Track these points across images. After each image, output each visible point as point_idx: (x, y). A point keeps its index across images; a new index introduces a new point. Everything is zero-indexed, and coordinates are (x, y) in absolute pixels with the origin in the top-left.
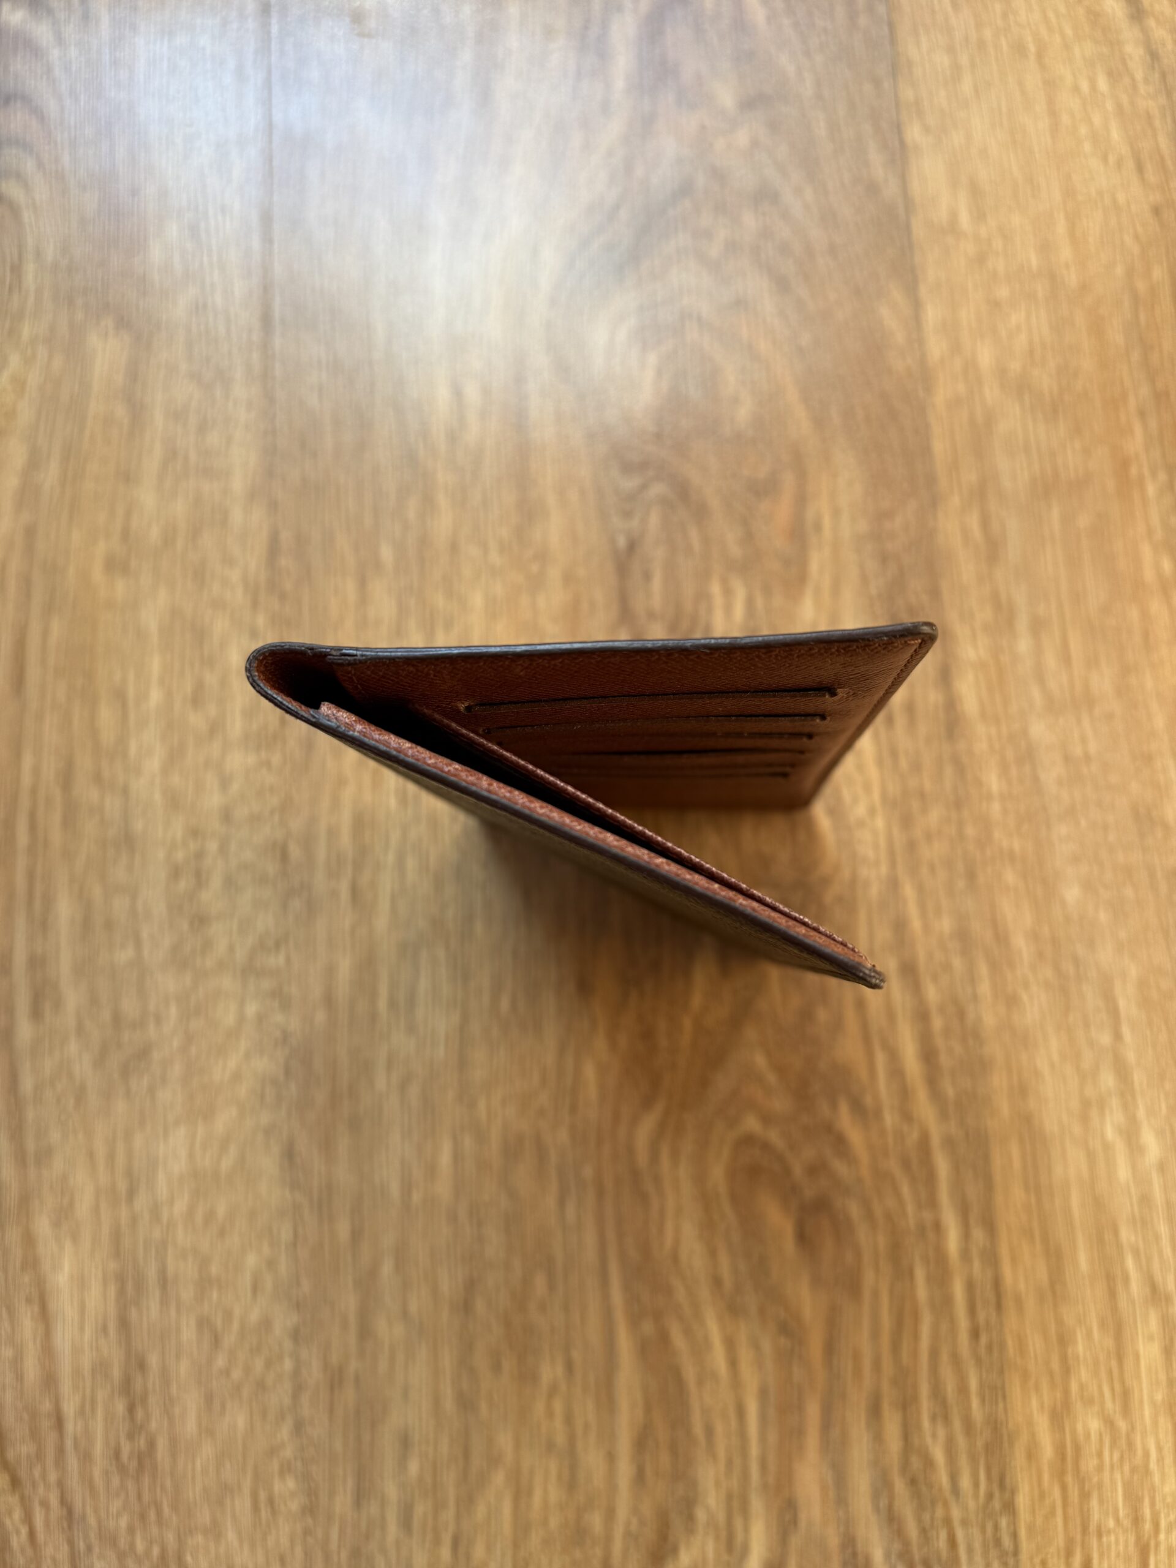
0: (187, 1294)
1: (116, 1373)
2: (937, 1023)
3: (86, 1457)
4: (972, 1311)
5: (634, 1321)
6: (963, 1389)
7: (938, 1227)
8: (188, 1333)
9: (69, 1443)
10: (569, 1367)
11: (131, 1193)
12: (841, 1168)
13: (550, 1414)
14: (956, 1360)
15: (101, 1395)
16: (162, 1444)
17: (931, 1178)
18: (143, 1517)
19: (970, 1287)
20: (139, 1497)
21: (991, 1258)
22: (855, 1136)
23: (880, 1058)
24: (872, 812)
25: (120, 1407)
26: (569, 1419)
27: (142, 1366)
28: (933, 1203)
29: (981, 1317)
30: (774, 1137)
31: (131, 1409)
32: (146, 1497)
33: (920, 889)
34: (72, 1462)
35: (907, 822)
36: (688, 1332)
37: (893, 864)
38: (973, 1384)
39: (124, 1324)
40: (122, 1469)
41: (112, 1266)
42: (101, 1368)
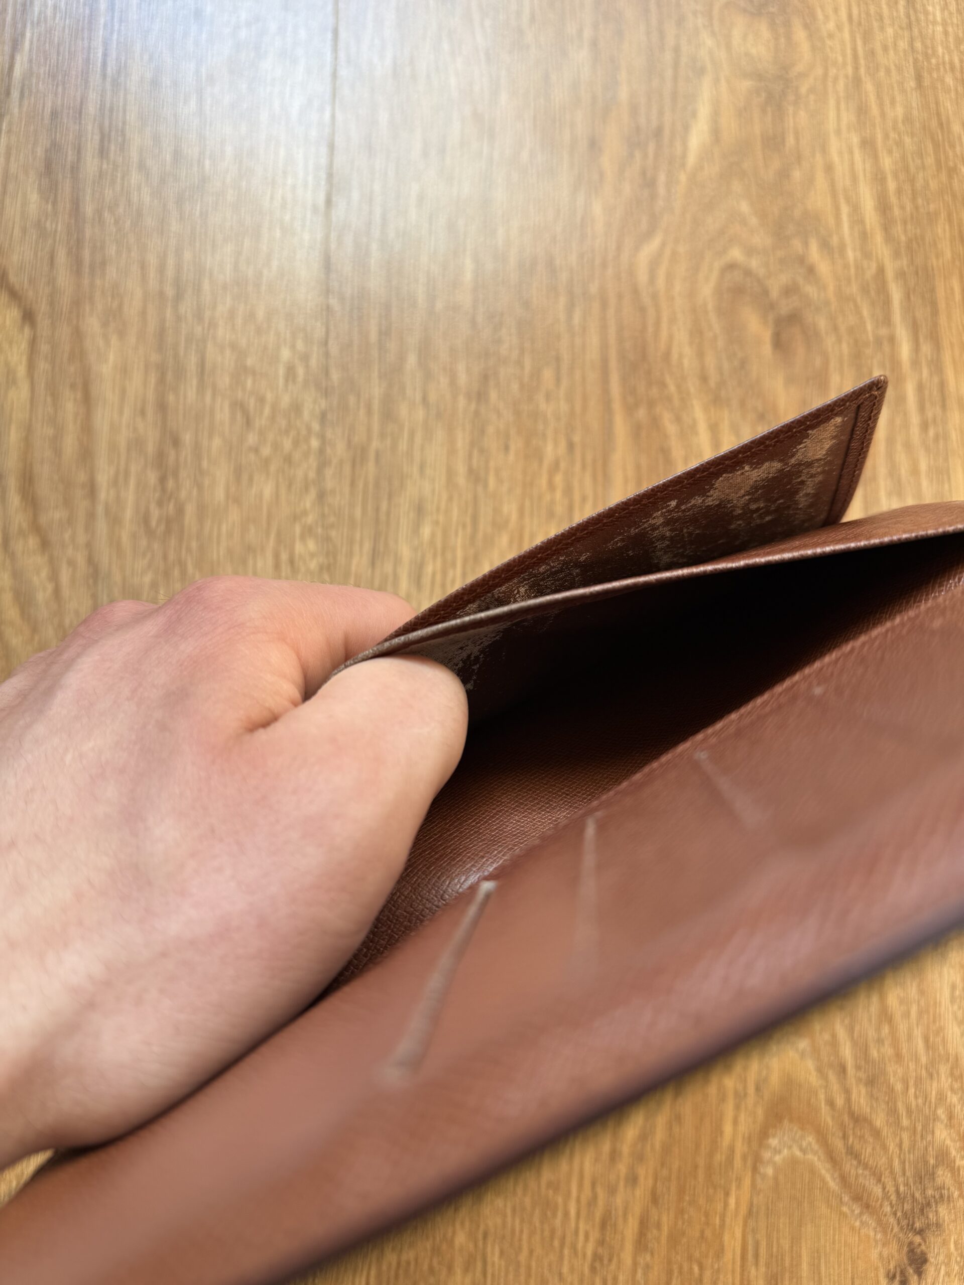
0: (224, 381)
1: (151, 448)
2: (891, 185)
3: (115, 521)
4: (922, 408)
5: (630, 409)
6: (915, 471)
7: (892, 339)
8: (223, 414)
9: (100, 509)
10: (571, 446)
11: (179, 297)
12: (810, 290)
13: (551, 486)
14: (908, 446)
15: (134, 469)
16: (190, 510)
17: (887, 303)
18: (167, 574)
19: (920, 388)
20: (165, 557)
21: (937, 366)
22: (824, 268)
23: (845, 210)
24: (839, 27)
25: (152, 477)
26: (568, 491)
27: (176, 442)
28: (887, 320)
29: (930, 414)
30: (754, 263)
31: (163, 480)
32: (172, 556)
33: (878, 86)
34: (102, 526)
35: (867, 36)
36: (678, 419)
37: (856, 68)
38: (923, 466)
39: (162, 407)
40: (150, 533)
41: (154, 357)
42: (137, 444)
